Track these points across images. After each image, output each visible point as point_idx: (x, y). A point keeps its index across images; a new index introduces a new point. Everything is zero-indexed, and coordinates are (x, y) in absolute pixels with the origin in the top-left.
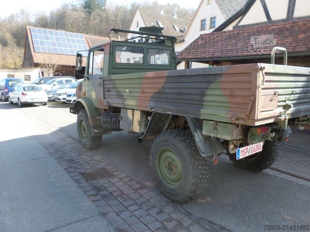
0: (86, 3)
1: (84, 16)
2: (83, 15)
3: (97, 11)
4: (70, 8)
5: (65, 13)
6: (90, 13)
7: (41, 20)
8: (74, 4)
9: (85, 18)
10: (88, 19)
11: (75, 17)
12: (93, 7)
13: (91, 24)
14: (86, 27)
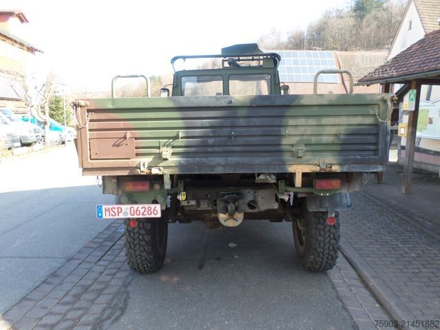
0: (358, 4)
1: (354, 23)
2: (351, 22)
3: (373, 12)
4: (334, 14)
5: (326, 23)
6: (362, 17)
7: (294, 38)
8: (340, 9)
9: (354, 26)
10: (358, 27)
11: (340, 26)
12: (368, 7)
13: (362, 33)
14: (353, 38)
